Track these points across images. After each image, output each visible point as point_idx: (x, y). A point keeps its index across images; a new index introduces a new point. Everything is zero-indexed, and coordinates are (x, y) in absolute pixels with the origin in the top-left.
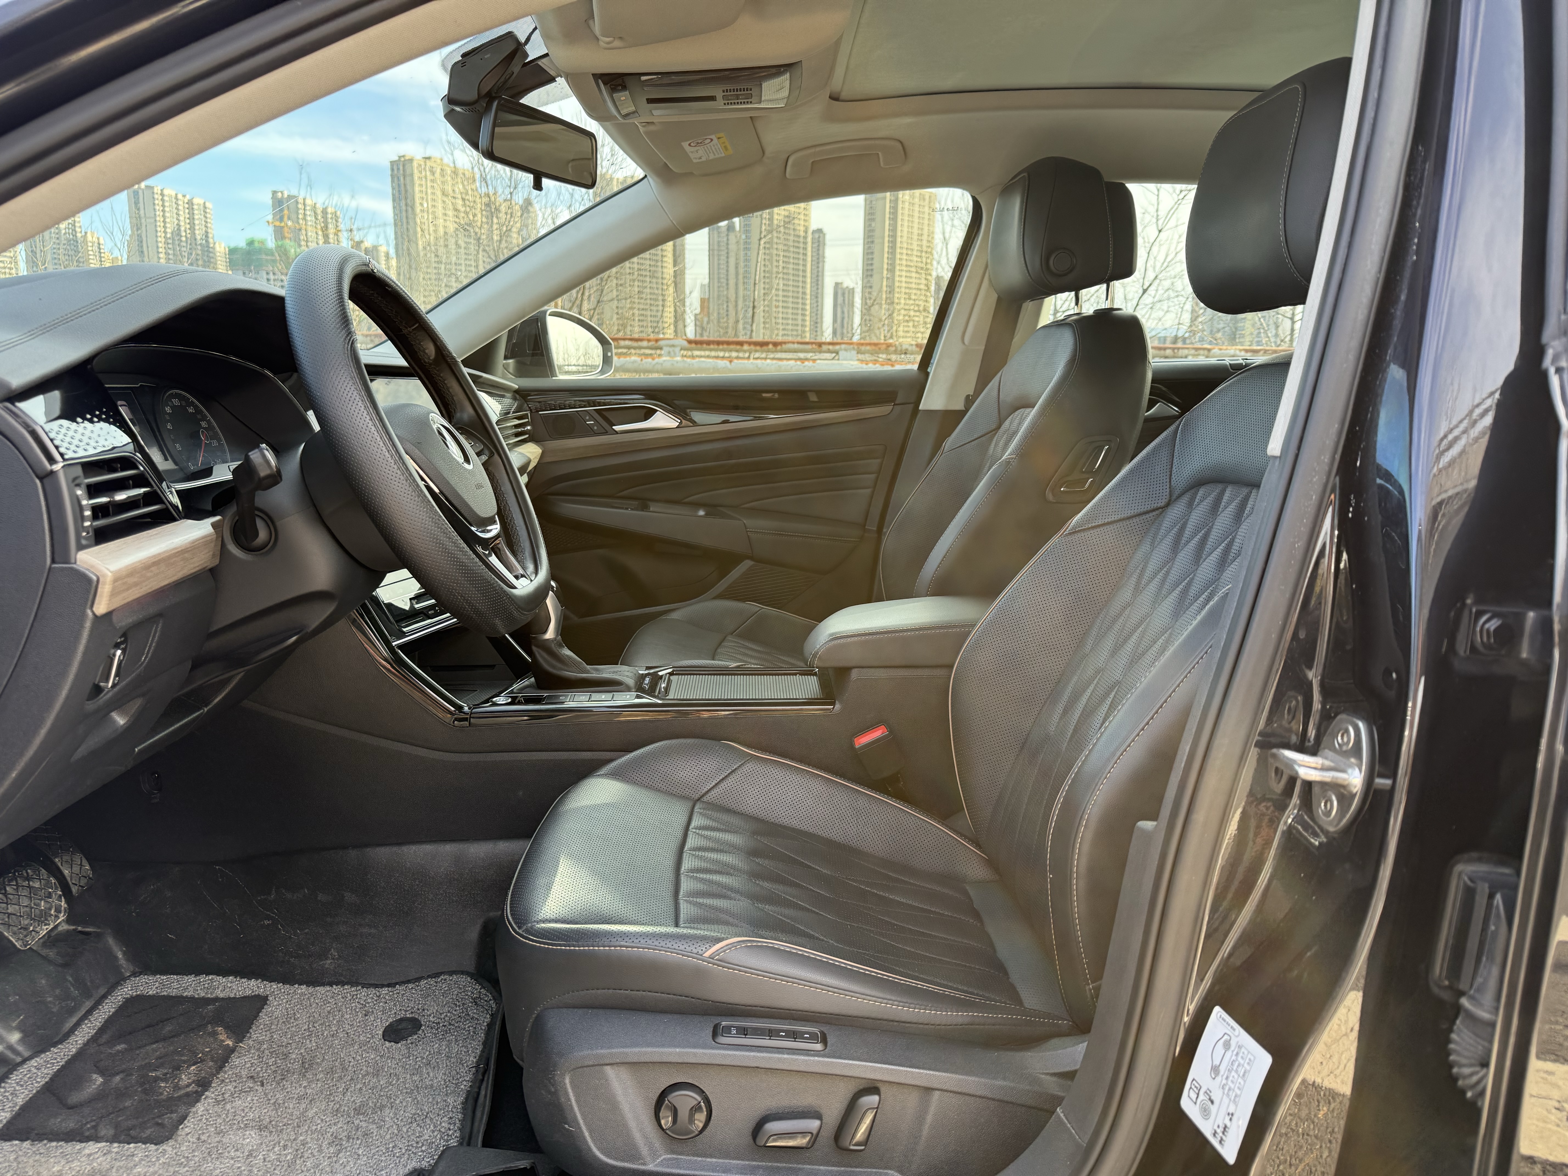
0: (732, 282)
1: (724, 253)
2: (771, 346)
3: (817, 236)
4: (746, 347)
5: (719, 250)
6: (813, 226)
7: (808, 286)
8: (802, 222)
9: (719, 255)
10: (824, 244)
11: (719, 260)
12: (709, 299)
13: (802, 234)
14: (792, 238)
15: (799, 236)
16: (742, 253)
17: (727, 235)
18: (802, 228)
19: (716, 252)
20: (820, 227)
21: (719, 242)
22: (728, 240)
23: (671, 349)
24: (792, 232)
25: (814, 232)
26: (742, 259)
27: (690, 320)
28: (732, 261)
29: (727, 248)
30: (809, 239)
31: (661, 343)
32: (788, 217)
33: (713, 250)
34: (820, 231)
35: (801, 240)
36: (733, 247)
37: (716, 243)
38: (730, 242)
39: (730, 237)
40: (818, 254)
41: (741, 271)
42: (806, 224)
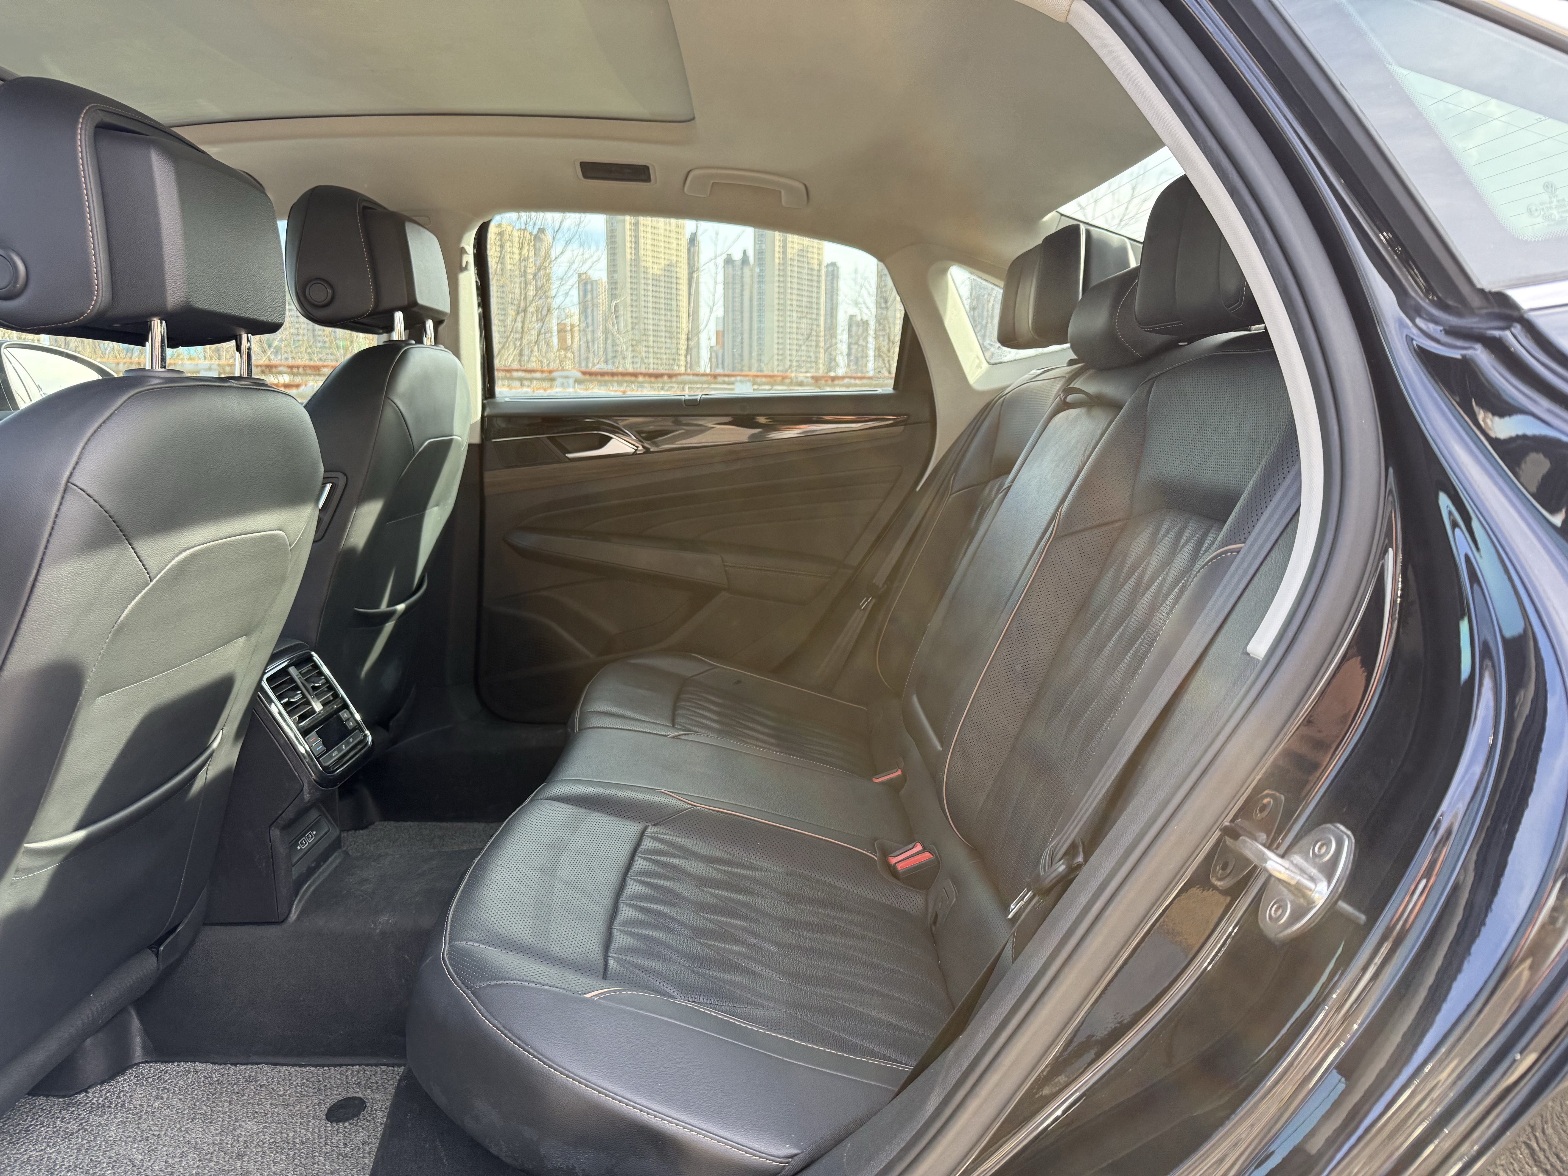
0: (746, 315)
1: (738, 286)
2: (666, 378)
3: (830, 269)
4: (641, 379)
5: (733, 284)
6: (827, 260)
7: (822, 318)
8: (816, 256)
9: (733, 289)
10: (838, 277)
11: (733, 293)
12: (723, 332)
13: (816, 267)
14: (805, 271)
15: (812, 269)
16: (756, 286)
17: (742, 269)
18: (816, 262)
19: (730, 286)
20: (834, 261)
21: (733, 276)
22: (742, 273)
23: (565, 381)
24: (805, 265)
25: (828, 265)
26: (755, 292)
27: (705, 354)
28: (747, 294)
29: (742, 282)
30: (823, 273)
31: (554, 374)
32: (802, 250)
33: (728, 283)
34: (834, 264)
35: (815, 273)
36: (747, 280)
37: (730, 276)
38: (744, 275)
39: (745, 271)
40: (832, 287)
41: (755, 303)
42: (820, 257)
